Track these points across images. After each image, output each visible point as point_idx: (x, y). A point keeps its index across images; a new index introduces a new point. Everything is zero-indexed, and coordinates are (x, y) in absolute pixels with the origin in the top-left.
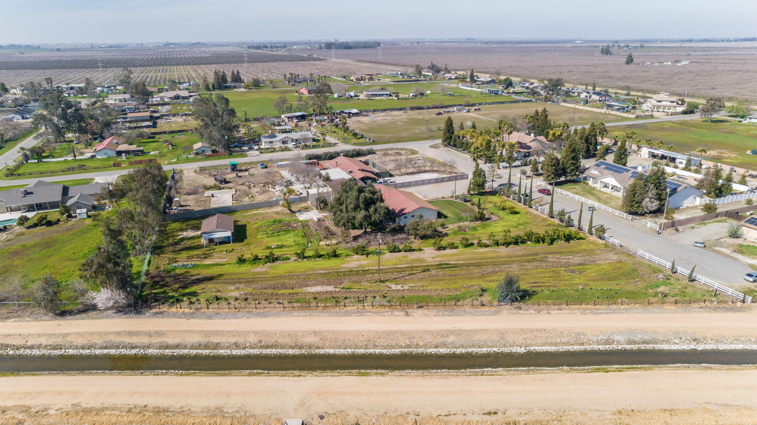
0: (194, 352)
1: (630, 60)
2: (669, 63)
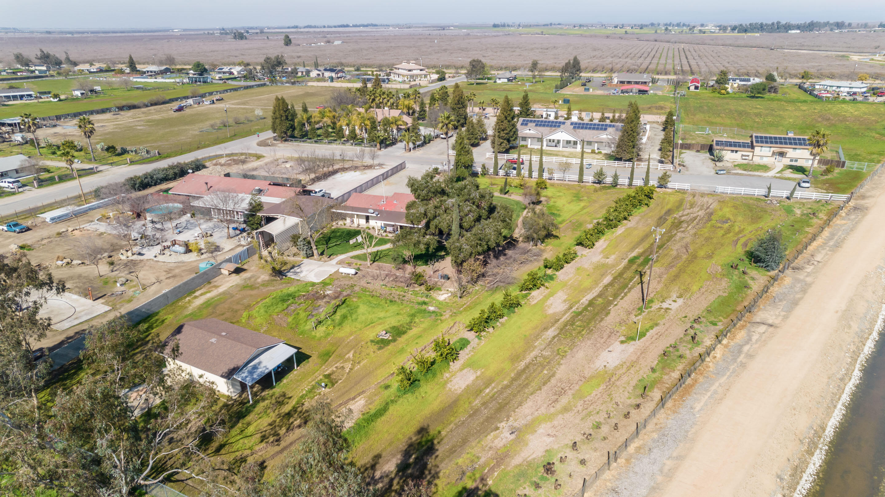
1: (288, 42)
2: (322, 44)
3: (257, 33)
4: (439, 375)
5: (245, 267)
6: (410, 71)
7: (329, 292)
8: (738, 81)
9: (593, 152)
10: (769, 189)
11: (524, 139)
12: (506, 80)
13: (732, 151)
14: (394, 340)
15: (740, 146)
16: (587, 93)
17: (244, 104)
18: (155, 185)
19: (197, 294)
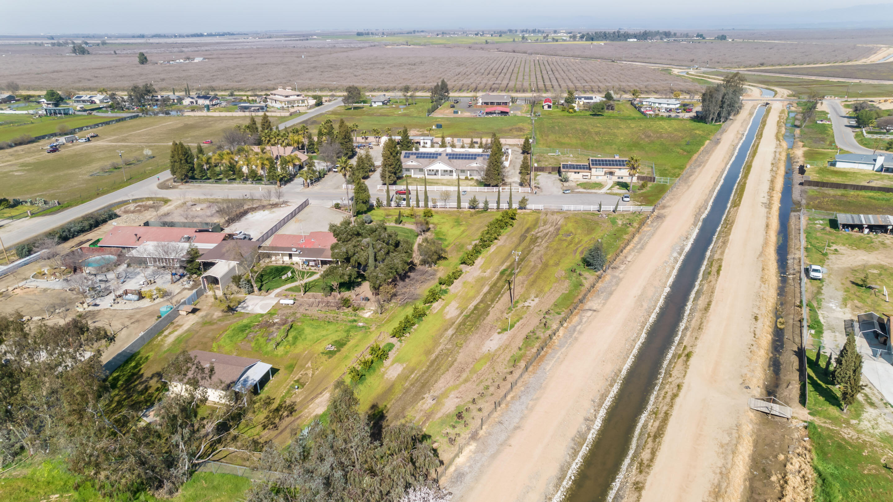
0: (579, 459)
1: (143, 60)
2: (182, 61)
3: (98, 45)
4: (377, 370)
5: (198, 307)
6: (287, 97)
7: (276, 320)
8: (583, 99)
9: (467, 179)
10: (600, 205)
11: (408, 170)
12: (381, 104)
13: (575, 172)
14: (339, 350)
15: (580, 168)
16: (456, 115)
17: (123, 140)
18: (73, 237)
19: (166, 333)
